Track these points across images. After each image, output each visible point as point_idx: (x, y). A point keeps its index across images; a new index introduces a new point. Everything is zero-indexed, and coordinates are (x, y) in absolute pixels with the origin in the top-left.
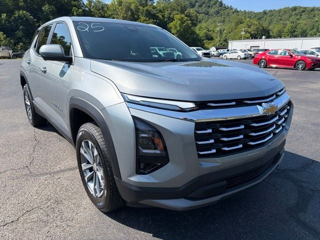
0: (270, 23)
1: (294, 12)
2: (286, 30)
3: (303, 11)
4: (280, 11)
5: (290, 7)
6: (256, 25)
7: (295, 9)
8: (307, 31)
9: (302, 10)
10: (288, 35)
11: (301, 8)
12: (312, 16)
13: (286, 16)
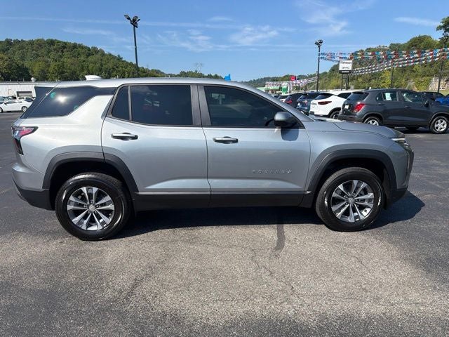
0: (23, 59)
1: (52, 48)
2: (51, 69)
3: (64, 47)
4: (31, 43)
5: (45, 39)
6: (6, 60)
7: (52, 42)
8: (78, 73)
9: (61, 44)
10: (57, 77)
11: (60, 42)
12: (76, 53)
13: (44, 51)
